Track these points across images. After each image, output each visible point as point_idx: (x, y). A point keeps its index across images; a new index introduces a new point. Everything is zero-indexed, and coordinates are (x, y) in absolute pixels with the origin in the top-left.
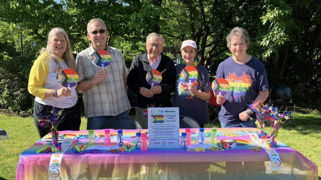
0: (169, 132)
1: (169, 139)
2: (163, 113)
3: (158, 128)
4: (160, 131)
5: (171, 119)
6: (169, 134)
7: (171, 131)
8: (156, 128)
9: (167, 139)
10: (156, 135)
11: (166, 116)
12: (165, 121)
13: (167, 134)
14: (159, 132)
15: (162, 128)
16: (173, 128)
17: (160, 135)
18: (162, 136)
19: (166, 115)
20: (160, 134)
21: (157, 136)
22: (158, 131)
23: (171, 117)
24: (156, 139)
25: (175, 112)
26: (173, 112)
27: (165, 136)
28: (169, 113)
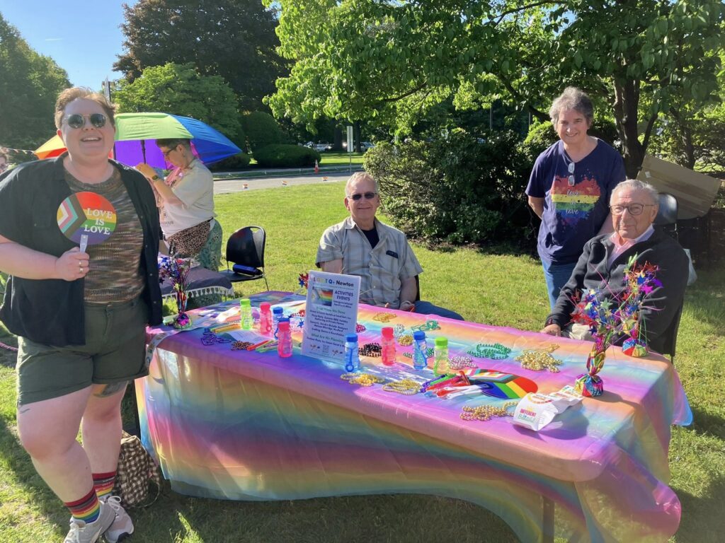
0: (337, 329)
1: (336, 342)
2: (332, 285)
3: (320, 315)
4: (323, 322)
5: (343, 301)
6: (336, 332)
7: (341, 326)
8: (317, 314)
9: (332, 341)
10: (316, 329)
11: (336, 293)
12: (333, 303)
13: (334, 332)
14: (321, 324)
15: (327, 316)
16: (345, 322)
17: (322, 331)
18: (324, 335)
19: (338, 290)
20: (322, 328)
21: (316, 333)
22: (320, 322)
23: (345, 296)
24: (314, 337)
25: (352, 285)
26: (349, 285)
27: (330, 336)
28: (343, 286)
